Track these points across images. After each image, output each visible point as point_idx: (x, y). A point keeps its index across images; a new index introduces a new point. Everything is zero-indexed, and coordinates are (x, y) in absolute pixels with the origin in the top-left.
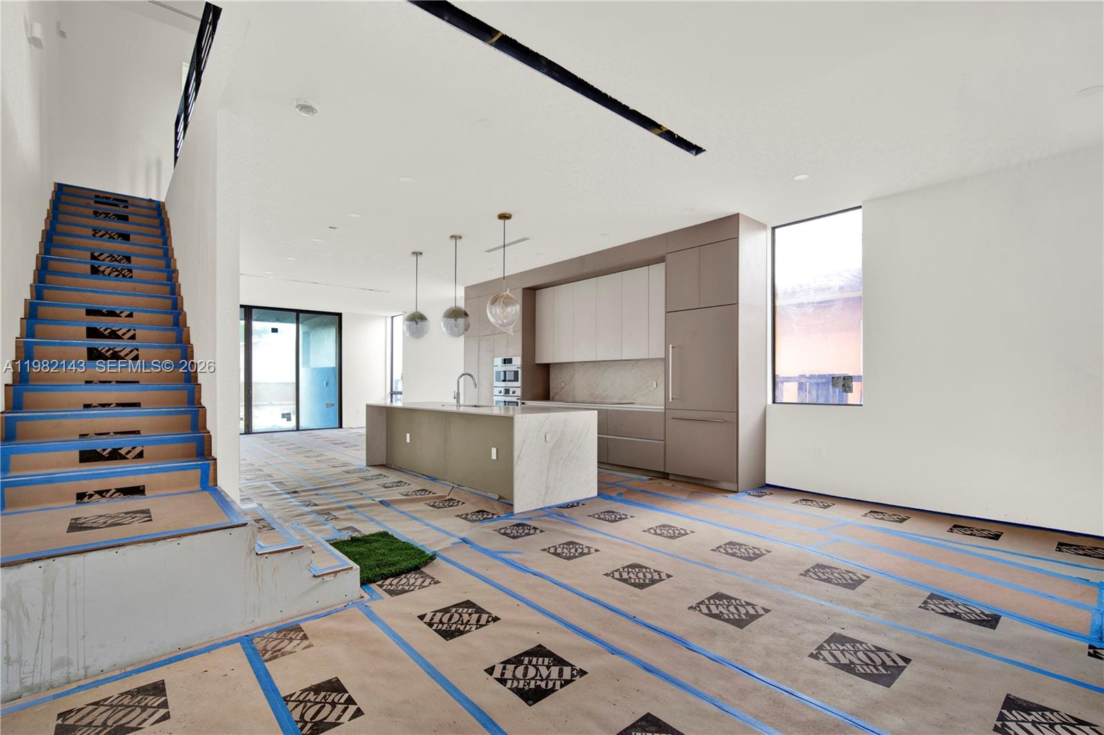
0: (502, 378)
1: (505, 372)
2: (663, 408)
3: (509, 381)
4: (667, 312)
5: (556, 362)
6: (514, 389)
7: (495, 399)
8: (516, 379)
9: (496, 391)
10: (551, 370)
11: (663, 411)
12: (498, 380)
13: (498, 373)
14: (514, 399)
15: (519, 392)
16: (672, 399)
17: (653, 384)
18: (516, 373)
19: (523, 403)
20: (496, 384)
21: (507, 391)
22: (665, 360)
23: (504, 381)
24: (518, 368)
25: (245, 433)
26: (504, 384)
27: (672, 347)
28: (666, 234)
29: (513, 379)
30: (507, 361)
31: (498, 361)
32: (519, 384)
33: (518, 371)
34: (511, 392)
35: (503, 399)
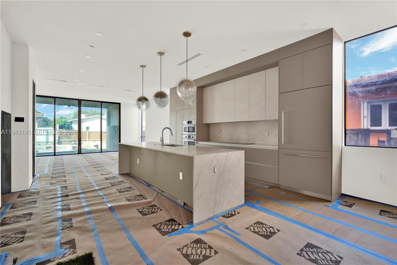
0: (187, 130)
1: (189, 127)
2: (277, 147)
3: (191, 132)
4: (280, 93)
5: (213, 122)
6: (192, 136)
7: (184, 140)
8: (194, 131)
9: (184, 137)
10: (210, 127)
11: (278, 149)
12: (185, 131)
13: (185, 128)
14: (193, 141)
15: (195, 137)
16: (284, 143)
17: (266, 134)
18: (194, 128)
19: (197, 143)
20: (184, 133)
21: (189, 137)
22: (279, 121)
23: (189, 132)
24: (195, 125)
25: (78, 153)
26: (188, 133)
27: (284, 113)
28: (279, 49)
29: (192, 131)
30: (189, 122)
31: (185, 122)
32: (195, 133)
33: (195, 127)
34: (191, 137)
35: (188, 140)
